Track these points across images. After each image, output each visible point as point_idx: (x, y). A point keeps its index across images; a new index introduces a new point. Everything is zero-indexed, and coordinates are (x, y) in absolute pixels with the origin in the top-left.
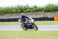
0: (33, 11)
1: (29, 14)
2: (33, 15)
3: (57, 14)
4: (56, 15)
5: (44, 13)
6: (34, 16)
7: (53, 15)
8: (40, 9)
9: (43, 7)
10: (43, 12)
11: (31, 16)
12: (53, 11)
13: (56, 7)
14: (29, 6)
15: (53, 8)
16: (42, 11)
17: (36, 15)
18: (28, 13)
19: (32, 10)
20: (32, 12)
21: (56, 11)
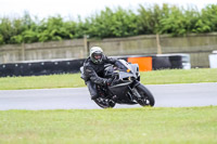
0: (49, 39)
1: (32, 49)
2: (49, 51)
3: (139, 47)
4: (133, 51)
5: (88, 43)
6: (50, 56)
7: (122, 51)
8: (74, 27)
9: (84, 21)
10: (85, 41)
11: (40, 56)
12: (122, 36)
13: (135, 21)
14: (33, 19)
15: (124, 25)
16: (81, 37)
17: (57, 53)
18: (29, 46)
19: (45, 33)
20: (46, 41)
21: (135, 34)
